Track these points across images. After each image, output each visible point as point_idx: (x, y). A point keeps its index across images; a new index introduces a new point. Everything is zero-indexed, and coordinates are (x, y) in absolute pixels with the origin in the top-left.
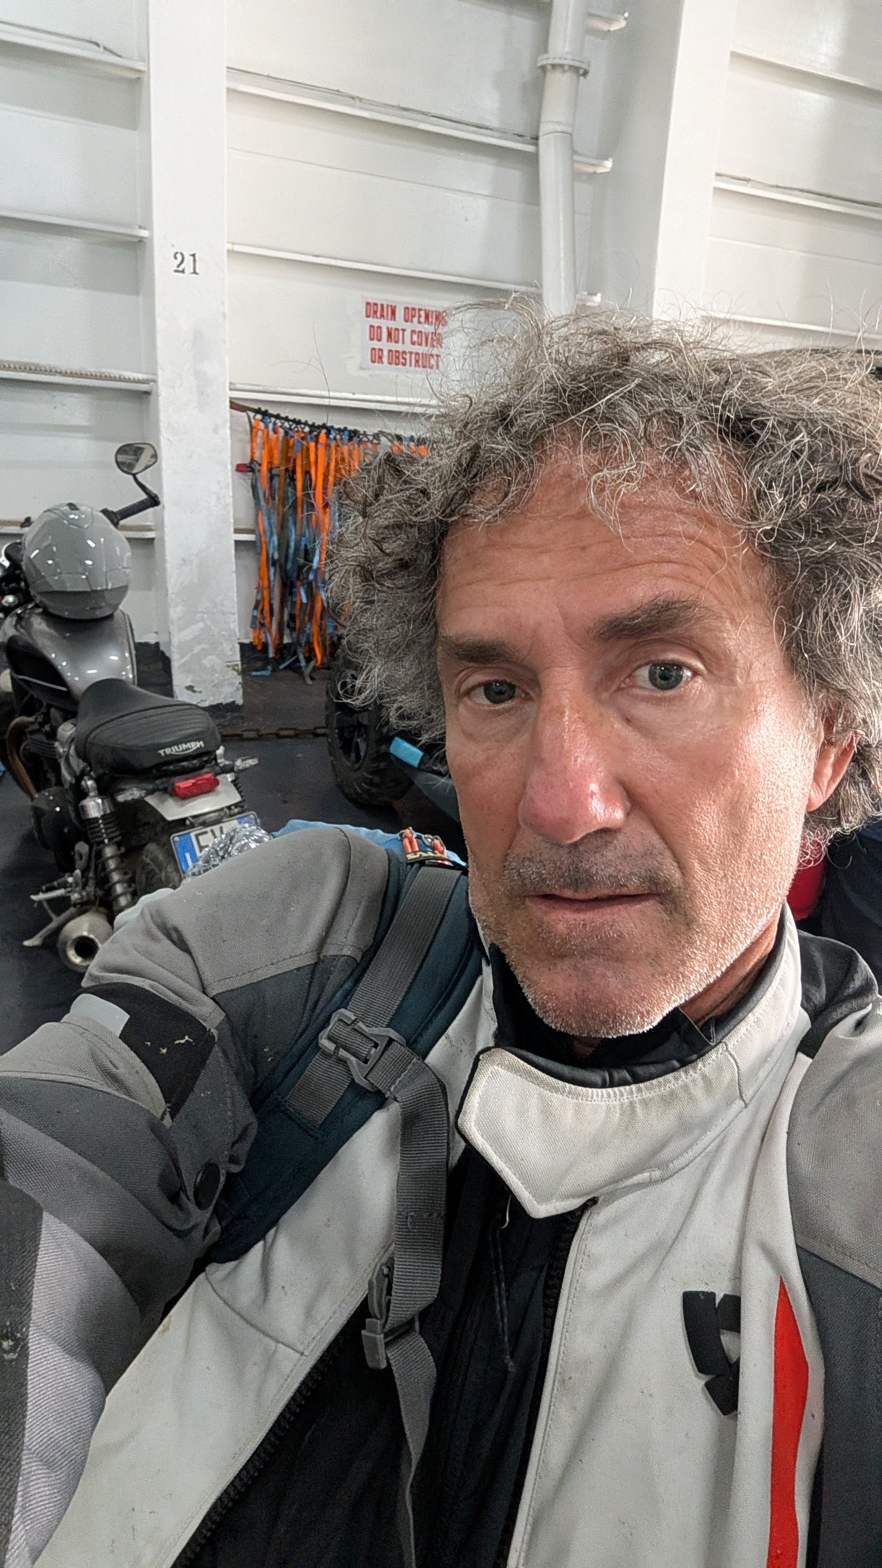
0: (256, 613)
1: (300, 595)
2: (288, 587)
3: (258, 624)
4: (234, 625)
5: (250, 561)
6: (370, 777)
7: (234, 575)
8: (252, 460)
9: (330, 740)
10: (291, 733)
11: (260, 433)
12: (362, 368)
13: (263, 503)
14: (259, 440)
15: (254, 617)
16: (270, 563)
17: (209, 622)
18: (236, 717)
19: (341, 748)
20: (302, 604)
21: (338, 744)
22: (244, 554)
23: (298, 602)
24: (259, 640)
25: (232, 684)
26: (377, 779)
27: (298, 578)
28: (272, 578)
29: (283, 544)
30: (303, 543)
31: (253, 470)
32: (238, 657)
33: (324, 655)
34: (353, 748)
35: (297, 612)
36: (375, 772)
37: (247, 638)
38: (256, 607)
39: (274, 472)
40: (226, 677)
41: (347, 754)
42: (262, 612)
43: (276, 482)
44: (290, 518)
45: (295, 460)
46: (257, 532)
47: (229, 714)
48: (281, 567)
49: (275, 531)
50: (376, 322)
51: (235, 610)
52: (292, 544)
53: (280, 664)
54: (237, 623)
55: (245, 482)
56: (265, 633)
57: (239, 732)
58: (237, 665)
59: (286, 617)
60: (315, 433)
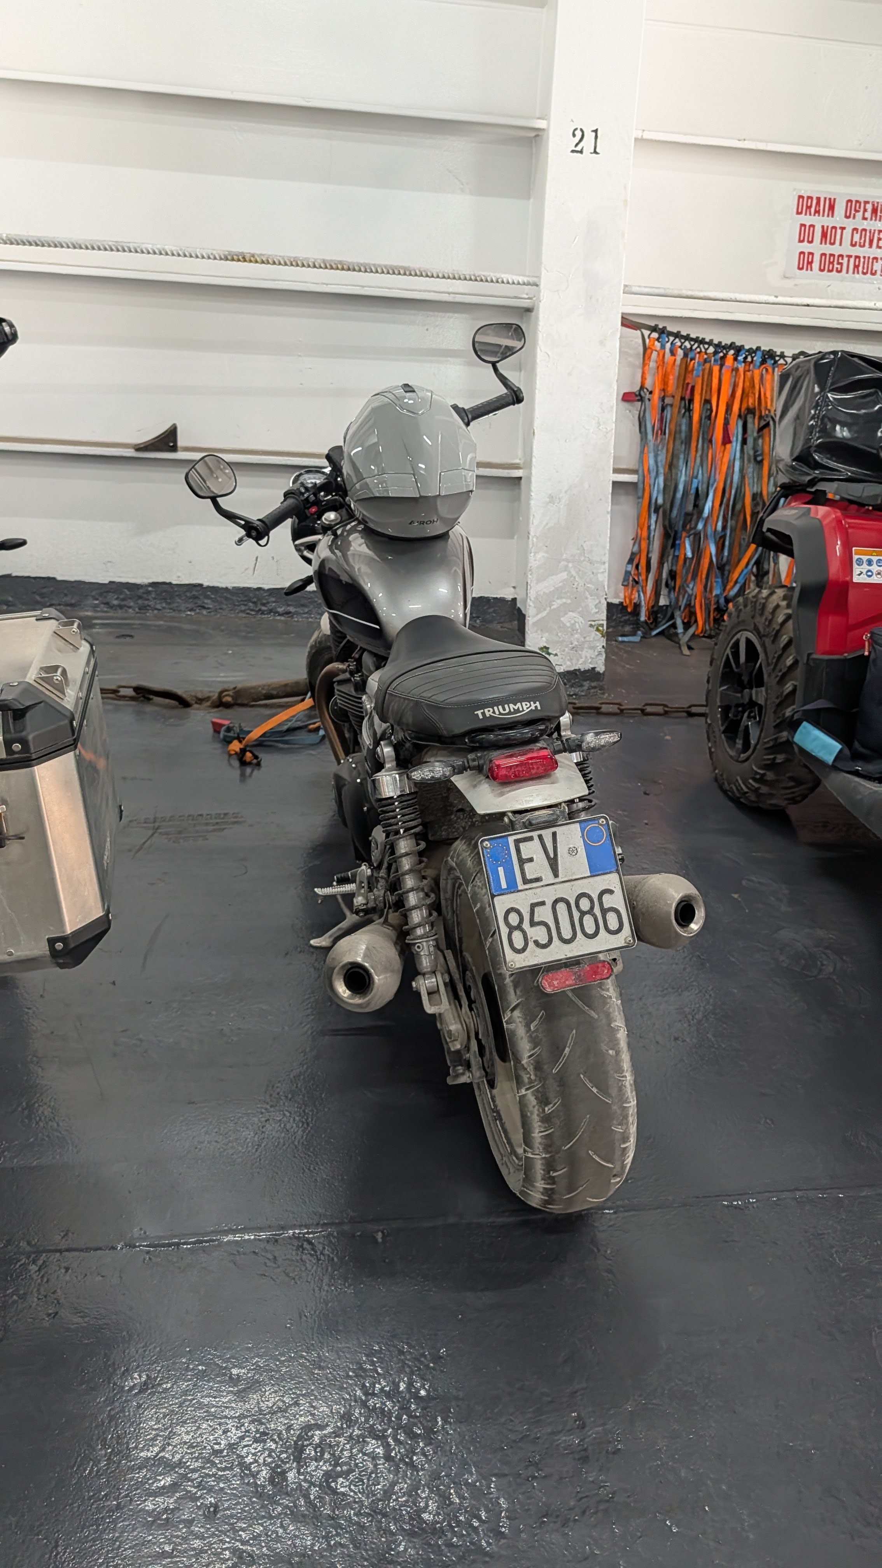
0: (629, 568)
1: (685, 549)
2: (671, 538)
3: (632, 581)
4: (603, 578)
5: (629, 507)
6: (762, 772)
7: (609, 516)
8: (642, 387)
9: (709, 722)
10: (660, 709)
11: (655, 354)
12: (785, 277)
13: (650, 436)
14: (652, 364)
15: (628, 573)
16: (652, 509)
17: (574, 573)
18: (595, 687)
19: (724, 732)
20: (686, 559)
21: (719, 727)
22: (623, 498)
23: (683, 556)
24: (631, 600)
25: (593, 648)
26: (770, 776)
27: (684, 526)
28: (653, 527)
29: (670, 487)
30: (694, 486)
31: (642, 400)
32: (604, 616)
33: (707, 620)
34: (741, 734)
35: (679, 568)
36: (771, 766)
37: (617, 596)
38: (631, 561)
39: (668, 401)
40: (587, 639)
41: (731, 740)
42: (637, 567)
43: (668, 413)
44: (682, 456)
45: (693, 388)
46: (640, 472)
47: (586, 684)
48: (664, 513)
49: (661, 470)
50: (808, 220)
51: (606, 558)
52: (681, 487)
53: (652, 629)
54: (606, 574)
55: (632, 411)
56: (638, 591)
57: (596, 705)
58: (602, 625)
59: (665, 575)
60: (721, 354)
